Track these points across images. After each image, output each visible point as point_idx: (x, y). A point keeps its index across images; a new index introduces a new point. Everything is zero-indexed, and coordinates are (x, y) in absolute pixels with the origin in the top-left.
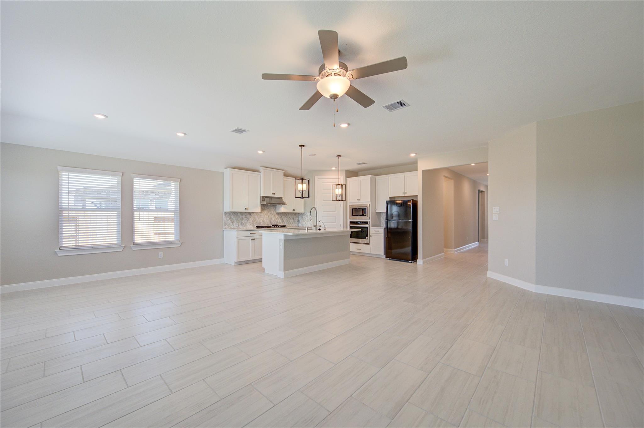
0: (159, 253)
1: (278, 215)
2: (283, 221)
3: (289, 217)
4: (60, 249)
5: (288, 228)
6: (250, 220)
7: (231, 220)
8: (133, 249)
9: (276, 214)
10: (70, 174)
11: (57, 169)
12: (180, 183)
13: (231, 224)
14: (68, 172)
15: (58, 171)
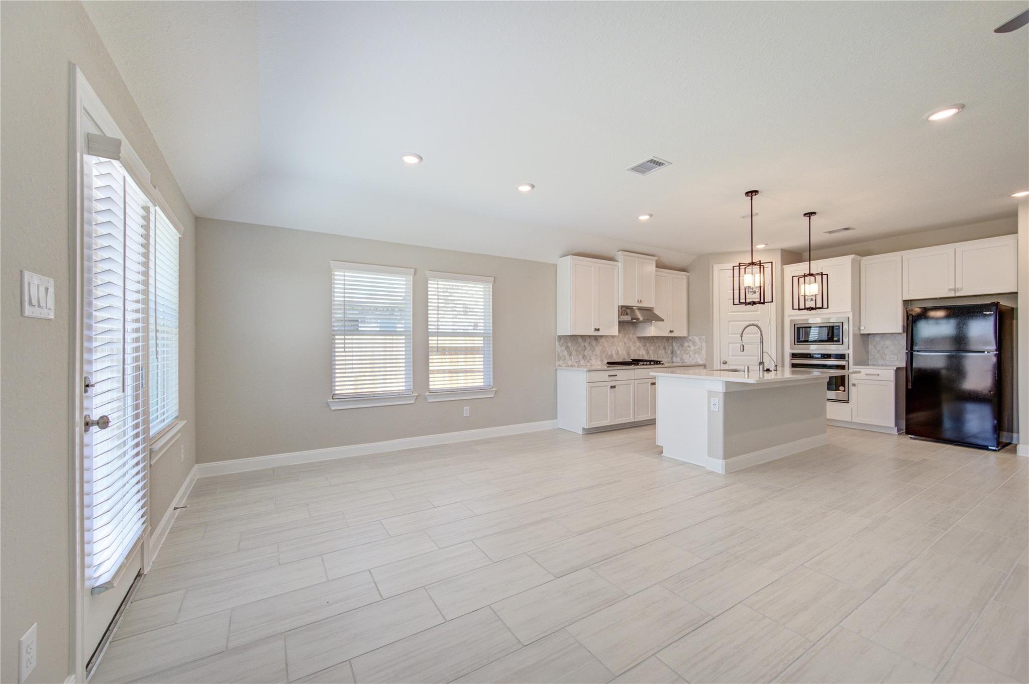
0: (465, 408)
1: (640, 342)
2: (648, 353)
3: (657, 345)
4: (333, 399)
5: (666, 365)
6: (597, 350)
7: (568, 350)
8: (430, 401)
9: (636, 340)
10: (346, 274)
11: (330, 266)
12: (493, 284)
13: (567, 357)
14: (344, 270)
15: (331, 269)
